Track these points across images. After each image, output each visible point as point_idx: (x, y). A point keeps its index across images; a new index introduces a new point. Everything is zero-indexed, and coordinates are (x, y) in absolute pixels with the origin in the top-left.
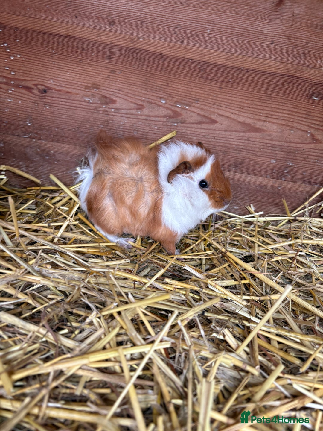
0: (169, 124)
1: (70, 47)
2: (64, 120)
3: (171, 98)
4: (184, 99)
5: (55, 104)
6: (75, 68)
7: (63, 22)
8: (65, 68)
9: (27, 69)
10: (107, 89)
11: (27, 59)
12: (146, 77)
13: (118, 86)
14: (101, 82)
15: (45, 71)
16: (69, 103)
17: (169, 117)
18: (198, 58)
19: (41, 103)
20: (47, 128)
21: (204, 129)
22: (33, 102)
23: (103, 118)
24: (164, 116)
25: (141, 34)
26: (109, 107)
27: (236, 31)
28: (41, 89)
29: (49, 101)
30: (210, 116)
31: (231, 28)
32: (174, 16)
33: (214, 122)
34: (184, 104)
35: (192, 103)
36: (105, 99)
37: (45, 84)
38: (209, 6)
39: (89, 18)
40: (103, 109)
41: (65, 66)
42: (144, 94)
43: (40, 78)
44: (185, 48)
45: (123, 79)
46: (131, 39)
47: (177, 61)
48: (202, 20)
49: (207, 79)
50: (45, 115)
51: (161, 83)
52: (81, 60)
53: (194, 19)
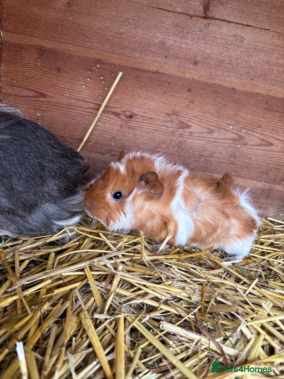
0: (234, 146)
1: (158, 81)
2: (144, 141)
3: (237, 125)
5: (138, 127)
6: (160, 99)
7: (154, 61)
9: (118, 98)
10: (185, 116)
11: (119, 89)
12: (219, 107)
13: (195, 113)
14: (181, 110)
15: (134, 100)
16: (150, 127)
17: (234, 140)
18: (264, 93)
19: (126, 126)
20: (129, 147)
21: (262, 150)
22: (119, 126)
23: (178, 140)
24: (230, 139)
25: (219, 73)
26: (184, 131)
28: (128, 115)
29: (133, 125)
30: (268, 140)
32: (248, 59)
33: (271, 144)
34: (248, 130)
36: (182, 124)
37: (132, 111)
38: (278, 52)
39: (177, 58)
40: (179, 132)
41: (152, 97)
42: (216, 121)
43: (128, 105)
44: (254, 85)
45: (199, 108)
46: (210, 77)
47: (246, 95)
48: (270, 63)
49: (270, 110)
50: (128, 136)
51: (231, 112)
52: (165, 92)
53: (264, 62)
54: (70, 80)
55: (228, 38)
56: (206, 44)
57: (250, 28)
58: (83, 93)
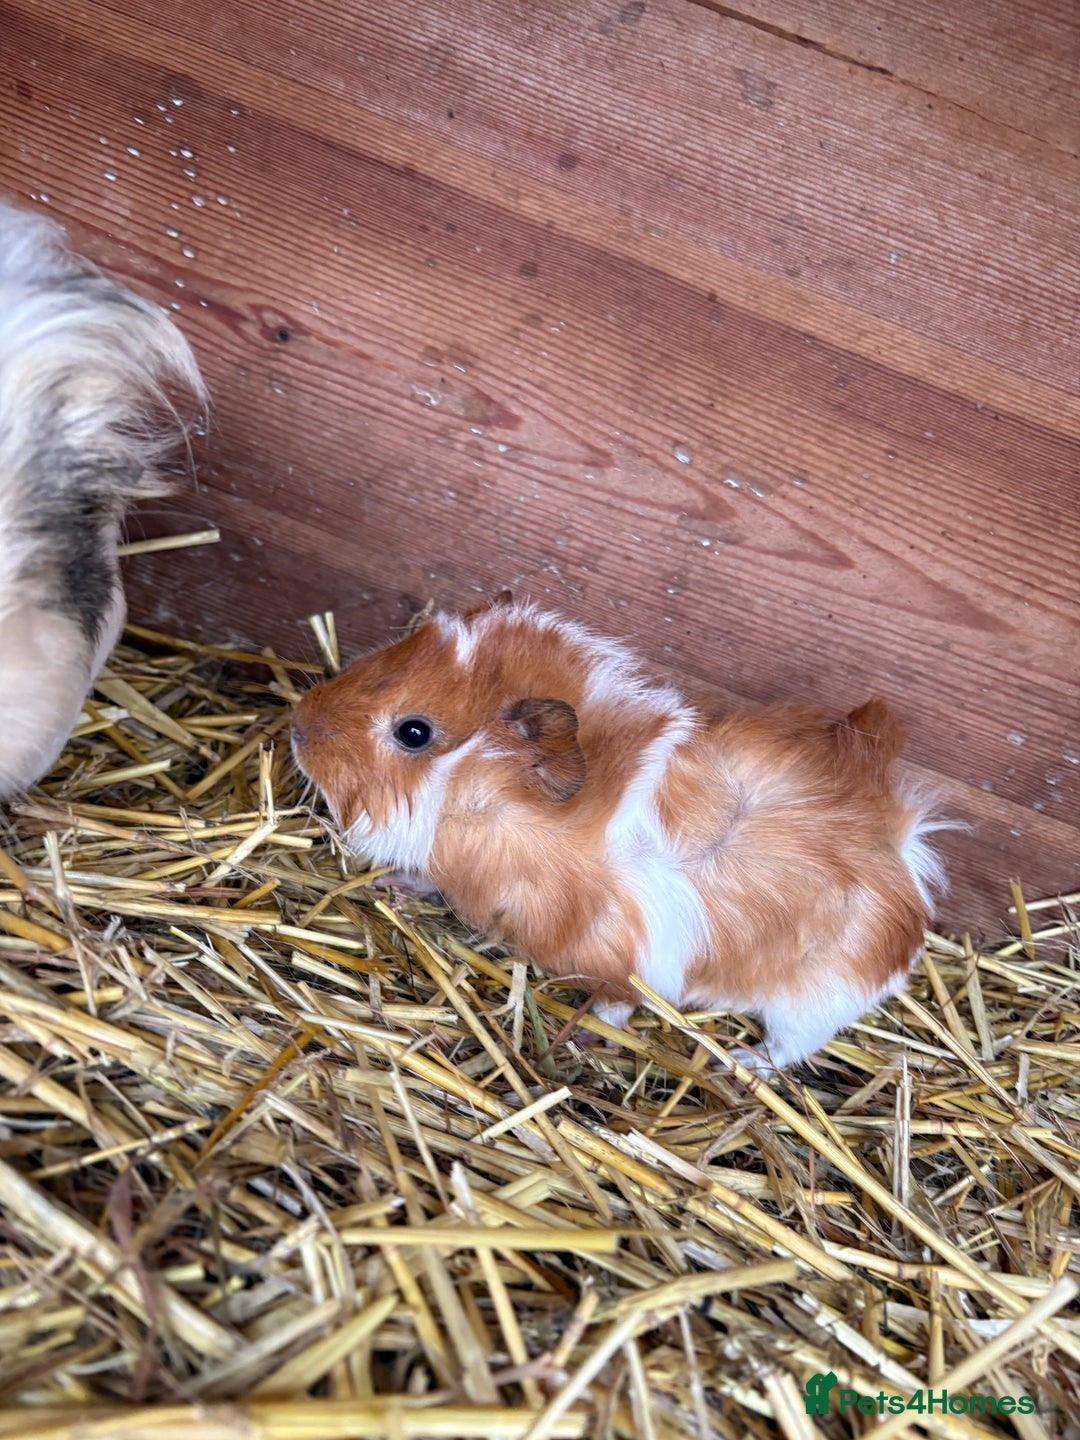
0: (685, 538)
1: (407, 208)
2: (327, 443)
3: (710, 452)
4: (756, 463)
5: (308, 383)
6: (407, 283)
7: (401, 123)
8: (372, 272)
9: (242, 251)
10: (500, 373)
11: (249, 215)
12: (643, 364)
13: (541, 371)
14: (485, 345)
15: (301, 268)
16: (356, 390)
17: (691, 513)
18: (837, 338)
19: (261, 370)
20: (261, 458)
21: (802, 578)
22: (231, 362)
23: (463, 466)
24: (674, 508)
25: (663, 221)
26: (492, 435)
27: (985, 277)
28: (271, 325)
29: (289, 370)
30: (831, 540)
31: (972, 263)
32: (785, 183)
33: (841, 561)
34: (753, 480)
35: (781, 482)
36: (483, 405)
37: (291, 313)
38: (912, 175)
39: (496, 128)
40: (471, 438)
41: (375, 269)
42: (623, 417)
43: (279, 288)
44: (800, 298)
45: (562, 353)
46: (621, 228)
47: (762, 333)
48: (877, 218)
49: (852, 414)
50: (263, 413)
51: (689, 394)
52: (431, 260)
53: (851, 208)
54: (61, 140)
55: (712, 79)
56: (617, 87)
57: (809, 52)
58: (106, 204)
